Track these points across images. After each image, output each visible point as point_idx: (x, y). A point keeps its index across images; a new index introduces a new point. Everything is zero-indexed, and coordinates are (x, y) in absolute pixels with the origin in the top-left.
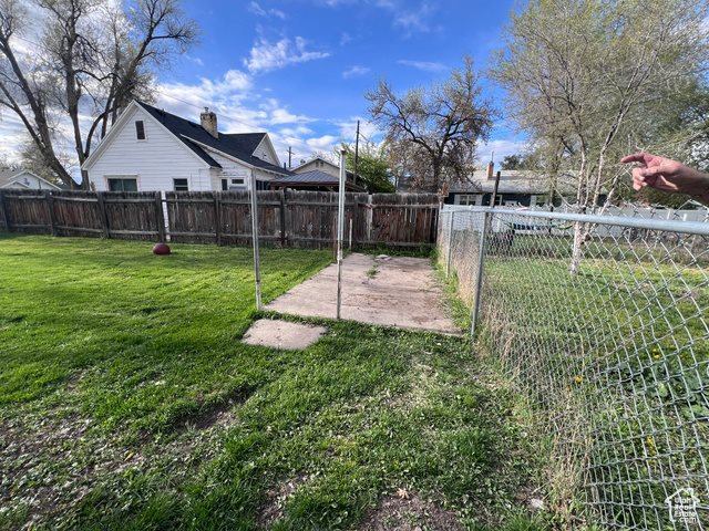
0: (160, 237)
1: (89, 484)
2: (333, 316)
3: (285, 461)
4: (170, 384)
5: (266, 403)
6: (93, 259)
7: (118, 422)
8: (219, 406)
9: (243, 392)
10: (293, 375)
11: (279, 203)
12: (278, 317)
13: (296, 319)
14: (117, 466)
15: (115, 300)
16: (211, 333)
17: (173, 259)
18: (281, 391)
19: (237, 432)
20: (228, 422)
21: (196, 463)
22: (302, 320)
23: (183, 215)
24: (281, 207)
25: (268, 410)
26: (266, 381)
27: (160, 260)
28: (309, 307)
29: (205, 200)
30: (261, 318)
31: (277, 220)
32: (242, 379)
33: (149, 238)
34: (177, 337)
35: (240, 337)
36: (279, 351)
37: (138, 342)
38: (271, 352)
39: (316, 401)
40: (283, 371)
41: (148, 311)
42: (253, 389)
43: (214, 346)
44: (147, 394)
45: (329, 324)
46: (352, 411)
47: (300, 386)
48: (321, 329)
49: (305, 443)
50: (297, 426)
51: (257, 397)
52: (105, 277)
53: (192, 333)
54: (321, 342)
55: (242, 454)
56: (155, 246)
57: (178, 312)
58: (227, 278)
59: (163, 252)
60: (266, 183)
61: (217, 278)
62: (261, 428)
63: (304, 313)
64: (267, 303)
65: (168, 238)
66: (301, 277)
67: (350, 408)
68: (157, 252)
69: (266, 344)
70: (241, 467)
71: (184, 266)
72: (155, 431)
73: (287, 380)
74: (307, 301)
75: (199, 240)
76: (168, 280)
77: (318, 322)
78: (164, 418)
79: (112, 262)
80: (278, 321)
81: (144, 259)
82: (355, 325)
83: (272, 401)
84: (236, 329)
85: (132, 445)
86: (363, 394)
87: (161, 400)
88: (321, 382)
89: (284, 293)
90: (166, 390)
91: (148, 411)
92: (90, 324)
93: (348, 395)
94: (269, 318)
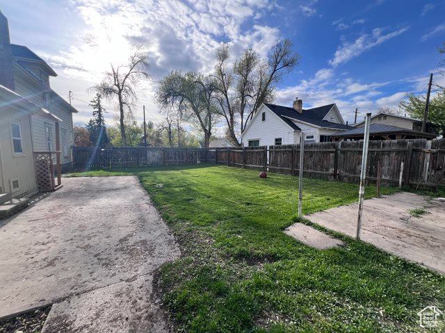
0: (264, 169)
1: (207, 263)
2: (354, 236)
3: (279, 304)
4: (243, 239)
5: (281, 269)
6: (236, 177)
7: (221, 246)
8: (259, 259)
9: (273, 258)
10: (304, 262)
11: (334, 150)
12: (310, 224)
13: (322, 229)
14: (216, 261)
15: (238, 196)
16: (270, 221)
17: (266, 181)
18: (293, 267)
19: (261, 274)
20: (261, 268)
21: (241, 277)
22: (326, 230)
23: (276, 158)
24: (336, 153)
25: (281, 273)
26: (287, 257)
27: (261, 181)
28: (336, 224)
29: (288, 149)
30: (299, 222)
31: (332, 162)
32: (274, 250)
33: (260, 169)
34: (254, 219)
35: (283, 229)
36: (302, 244)
37: (239, 216)
38: (297, 243)
39: (313, 283)
40: (299, 257)
41: (248, 204)
42: (279, 259)
43: (268, 229)
44: (234, 240)
45: (348, 240)
46: (338, 305)
47: (306, 270)
48: (339, 242)
49: (295, 302)
50: (294, 290)
51: (279, 263)
52: (238, 185)
53: (261, 219)
54: (334, 249)
55: (259, 285)
56: (260, 173)
57: (259, 207)
58: (290, 195)
59: (264, 176)
60: (329, 137)
61: (285, 194)
62: (274, 279)
63: (330, 227)
64: (307, 214)
65: (268, 169)
66: (341, 203)
67: (337, 302)
68: (261, 176)
69: (295, 237)
70: (256, 291)
71: (270, 185)
72: (231, 256)
73: (300, 262)
74: (337, 220)
75: (282, 171)
76: (261, 191)
77: (338, 236)
78: (236, 252)
79: (243, 179)
80: (309, 227)
81: (255, 179)
82: (371, 248)
83: (285, 270)
84: (283, 224)
85: (223, 256)
86: (354, 300)
87: (238, 244)
88: (321, 274)
89: (321, 211)
90: (241, 241)
91: (232, 246)
92: (227, 204)
93: (340, 293)
94: (304, 223)
